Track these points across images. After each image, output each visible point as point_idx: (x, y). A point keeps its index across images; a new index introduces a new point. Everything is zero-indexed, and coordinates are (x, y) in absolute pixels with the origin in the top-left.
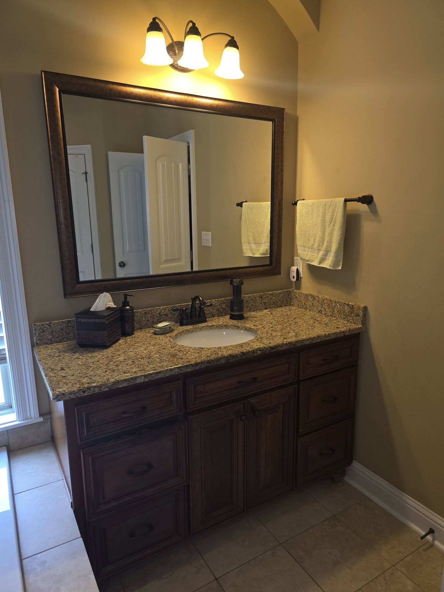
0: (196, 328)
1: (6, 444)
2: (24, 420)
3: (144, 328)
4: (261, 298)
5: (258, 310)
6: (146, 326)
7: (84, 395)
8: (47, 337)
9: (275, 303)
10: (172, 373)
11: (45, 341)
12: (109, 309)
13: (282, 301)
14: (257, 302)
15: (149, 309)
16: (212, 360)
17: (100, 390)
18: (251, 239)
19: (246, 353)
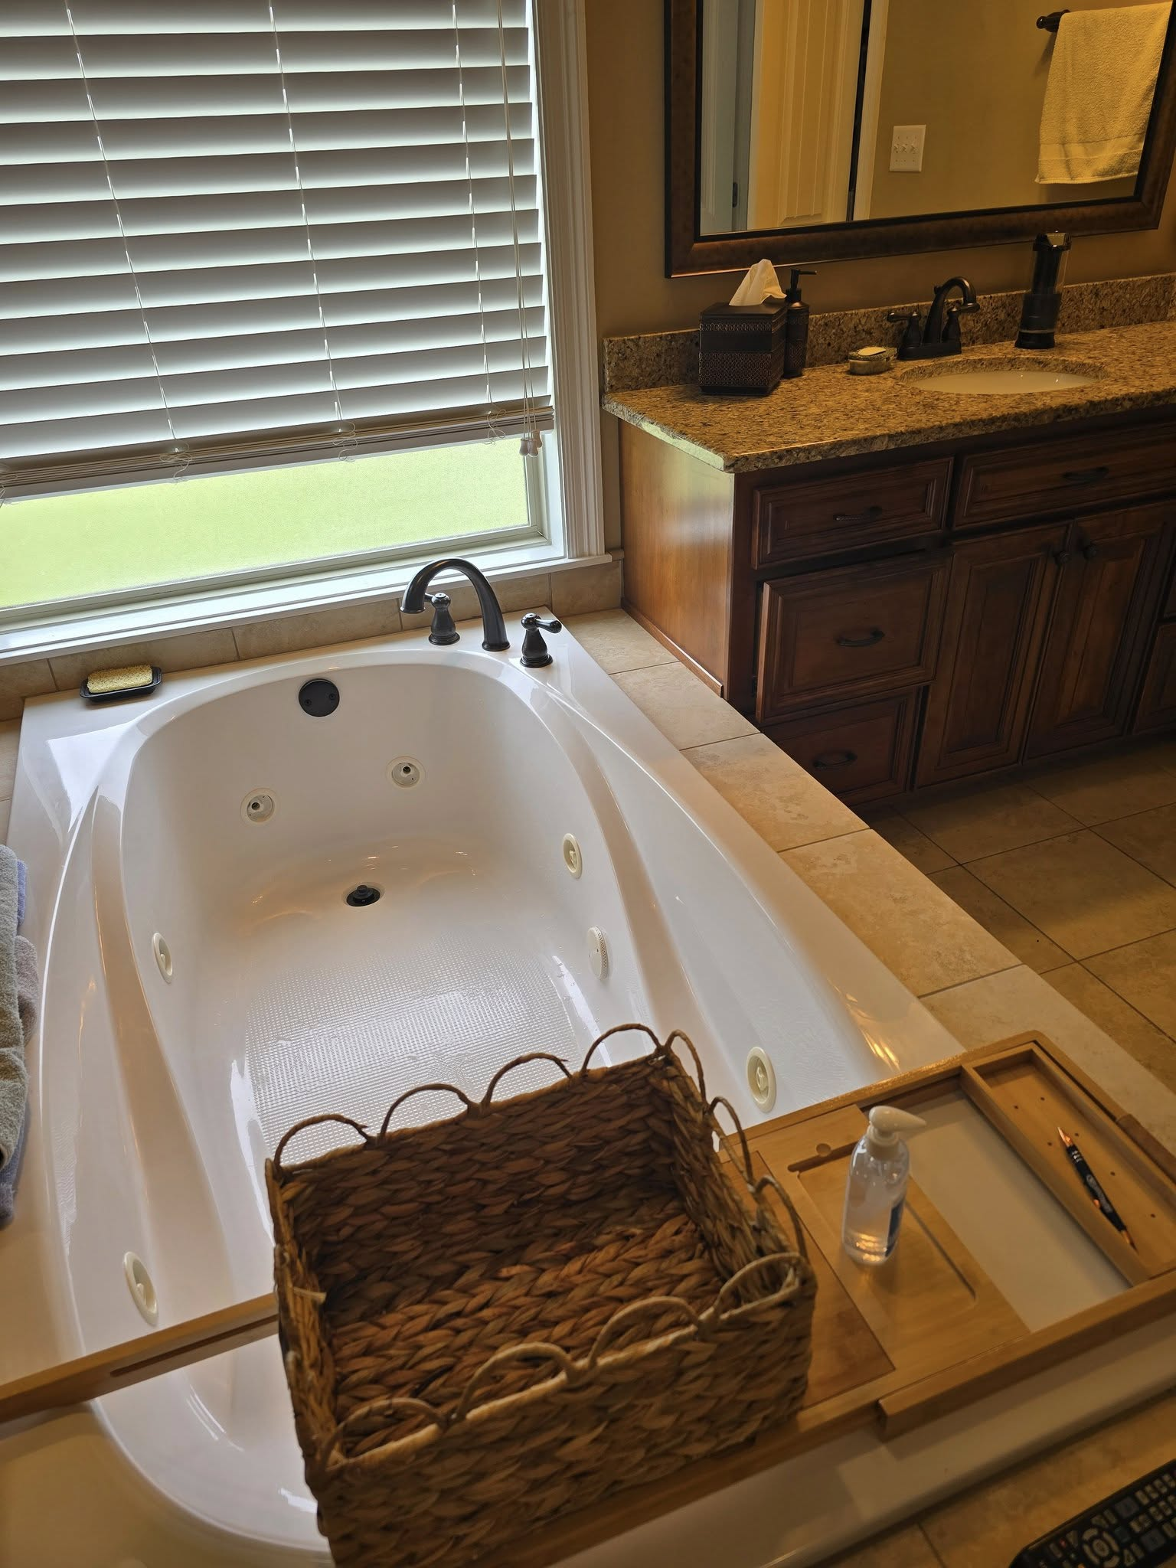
0: (941, 366)
1: (547, 603)
2: (577, 557)
3: (817, 364)
4: (1097, 295)
5: (1082, 330)
6: (824, 358)
7: (780, 465)
8: (631, 372)
9: (1127, 311)
10: (941, 435)
11: (627, 381)
12: (770, 302)
13: (1146, 306)
14: (1084, 306)
15: (835, 314)
16: (1025, 414)
17: (808, 458)
18: (1072, 129)
19: (1100, 402)
